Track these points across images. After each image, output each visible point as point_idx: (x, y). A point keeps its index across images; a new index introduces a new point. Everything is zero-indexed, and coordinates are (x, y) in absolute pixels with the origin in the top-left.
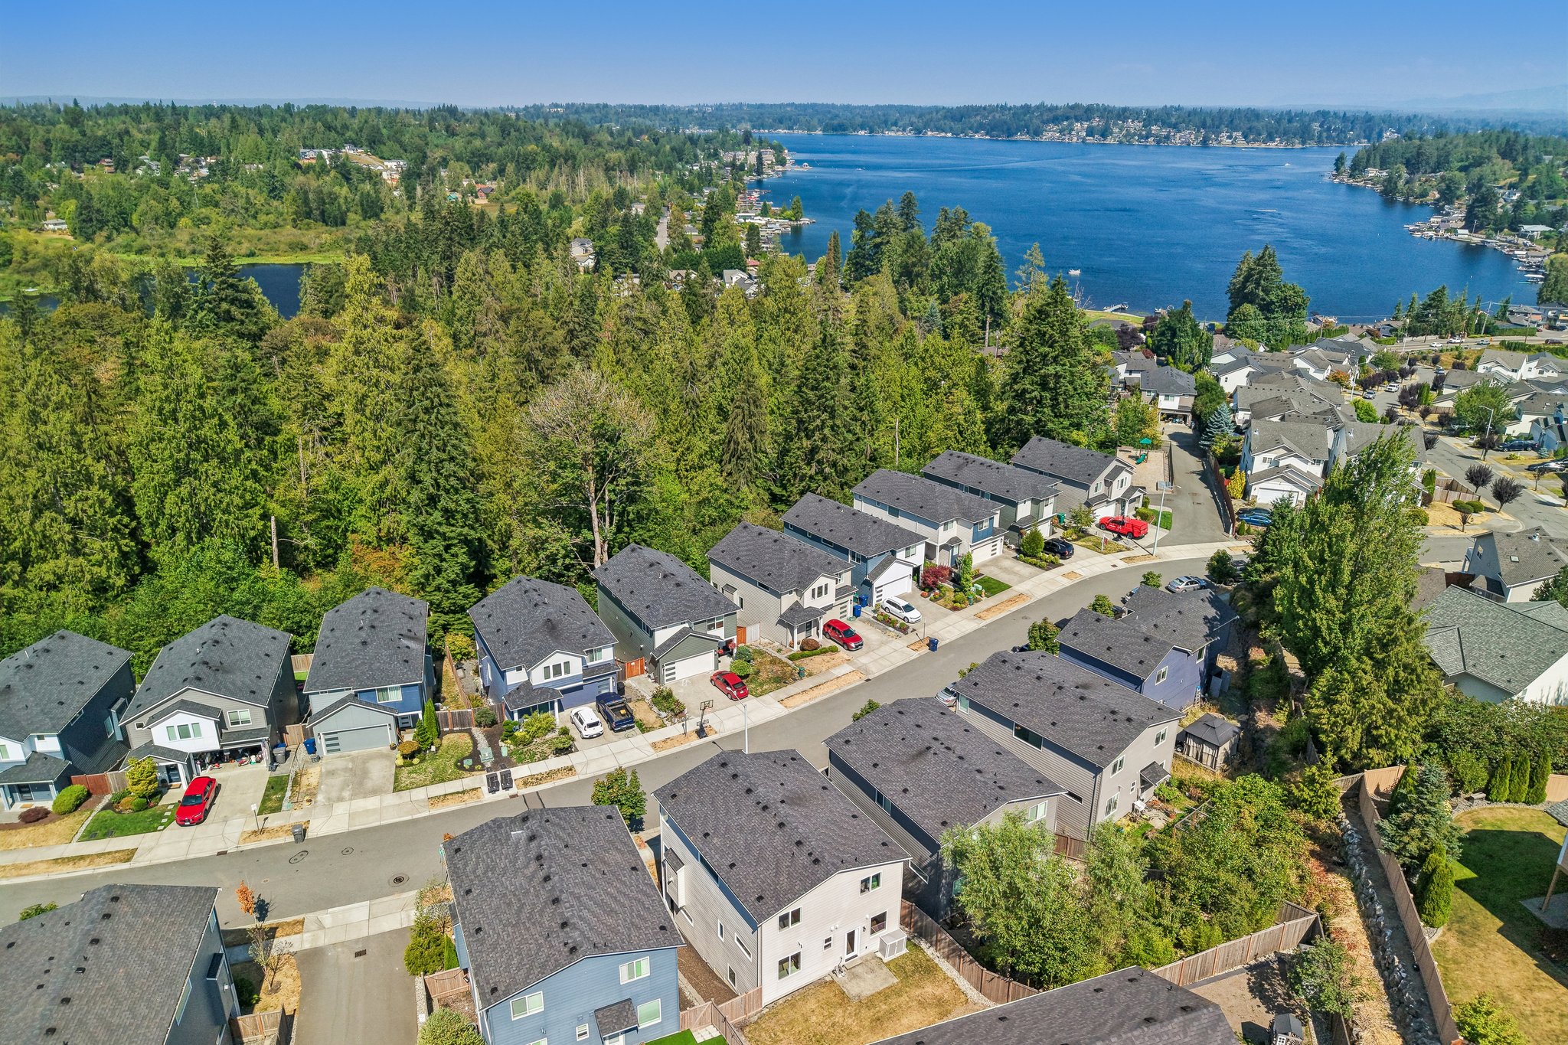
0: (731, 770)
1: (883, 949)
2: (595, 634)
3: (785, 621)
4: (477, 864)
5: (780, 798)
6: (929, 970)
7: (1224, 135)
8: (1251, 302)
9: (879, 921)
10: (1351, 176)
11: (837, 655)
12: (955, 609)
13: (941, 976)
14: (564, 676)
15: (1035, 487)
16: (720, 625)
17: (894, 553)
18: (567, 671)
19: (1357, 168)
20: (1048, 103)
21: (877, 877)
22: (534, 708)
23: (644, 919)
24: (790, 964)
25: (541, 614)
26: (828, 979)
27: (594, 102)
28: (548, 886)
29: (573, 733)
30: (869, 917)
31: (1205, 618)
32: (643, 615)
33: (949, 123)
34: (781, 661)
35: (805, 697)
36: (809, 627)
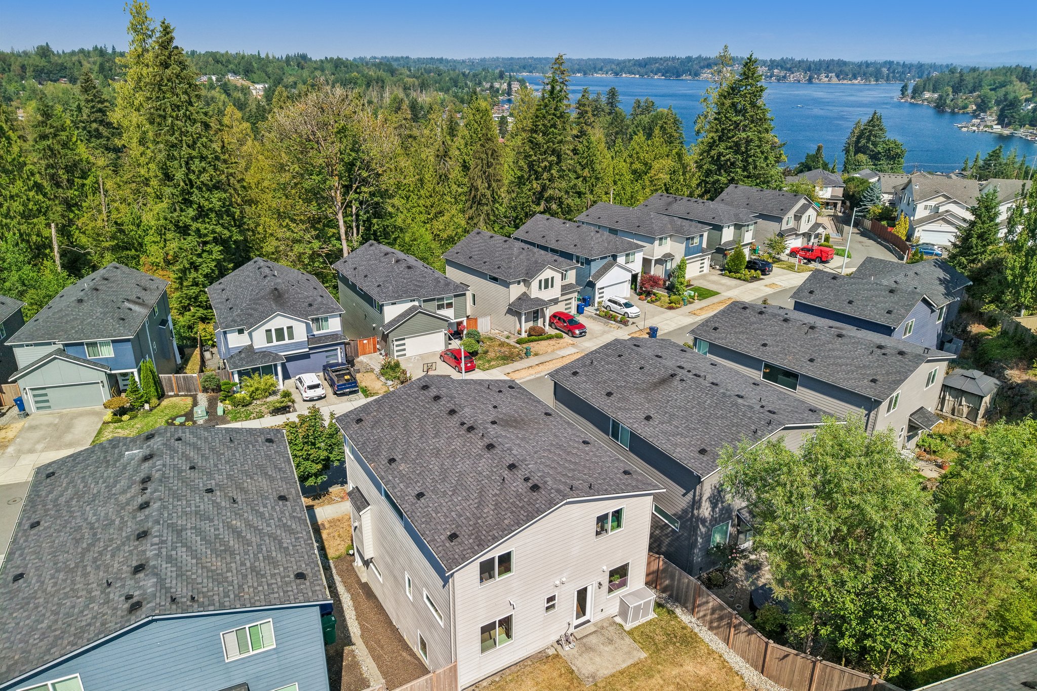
0: (433, 392)
1: (624, 610)
2: (322, 303)
3: (513, 311)
4: (66, 489)
5: (491, 419)
6: (688, 640)
7: (823, 75)
8: (864, 153)
9: (619, 574)
10: (912, 98)
11: (562, 341)
12: (671, 308)
13: (703, 650)
14: (287, 341)
15: (736, 215)
16: (450, 305)
17: (615, 257)
18: (291, 336)
19: (917, 92)
20: (704, 56)
21: (617, 515)
22: (255, 370)
23: (274, 563)
24: (498, 632)
25: (269, 284)
26: (551, 652)
27: (399, 55)
28: (141, 516)
29: (295, 396)
30: (607, 569)
31: (940, 280)
32: (373, 293)
33: (637, 68)
34: (508, 344)
35: (531, 371)
36: (536, 318)
